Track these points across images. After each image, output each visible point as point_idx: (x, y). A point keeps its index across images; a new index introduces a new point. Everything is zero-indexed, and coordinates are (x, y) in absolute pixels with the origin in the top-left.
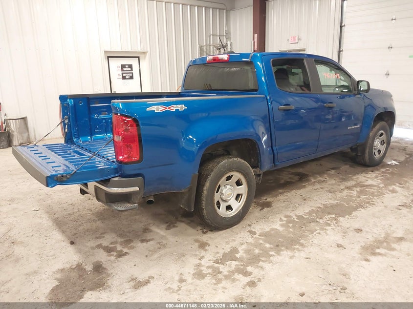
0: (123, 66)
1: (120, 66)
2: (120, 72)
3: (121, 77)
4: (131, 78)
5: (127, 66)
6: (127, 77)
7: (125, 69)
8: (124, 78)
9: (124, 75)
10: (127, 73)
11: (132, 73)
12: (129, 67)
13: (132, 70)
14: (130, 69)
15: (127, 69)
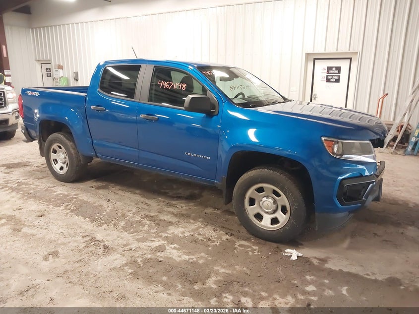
0: (329, 69)
1: (326, 69)
2: (325, 75)
3: (325, 80)
4: (337, 81)
5: (334, 69)
6: (332, 80)
7: (331, 72)
8: (328, 81)
9: (329, 77)
10: (333, 76)
11: (339, 76)
12: (336, 70)
13: (339, 72)
14: (337, 72)
15: (334, 72)
